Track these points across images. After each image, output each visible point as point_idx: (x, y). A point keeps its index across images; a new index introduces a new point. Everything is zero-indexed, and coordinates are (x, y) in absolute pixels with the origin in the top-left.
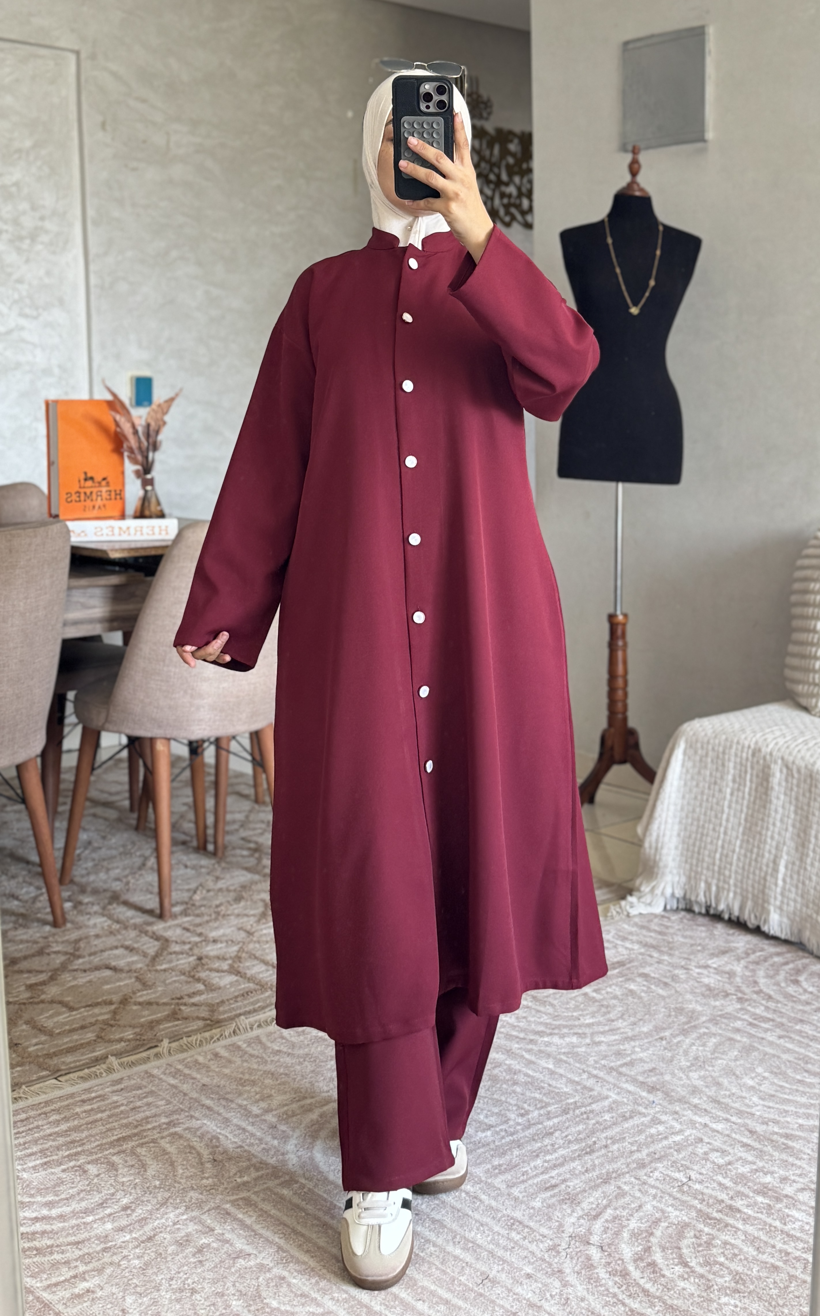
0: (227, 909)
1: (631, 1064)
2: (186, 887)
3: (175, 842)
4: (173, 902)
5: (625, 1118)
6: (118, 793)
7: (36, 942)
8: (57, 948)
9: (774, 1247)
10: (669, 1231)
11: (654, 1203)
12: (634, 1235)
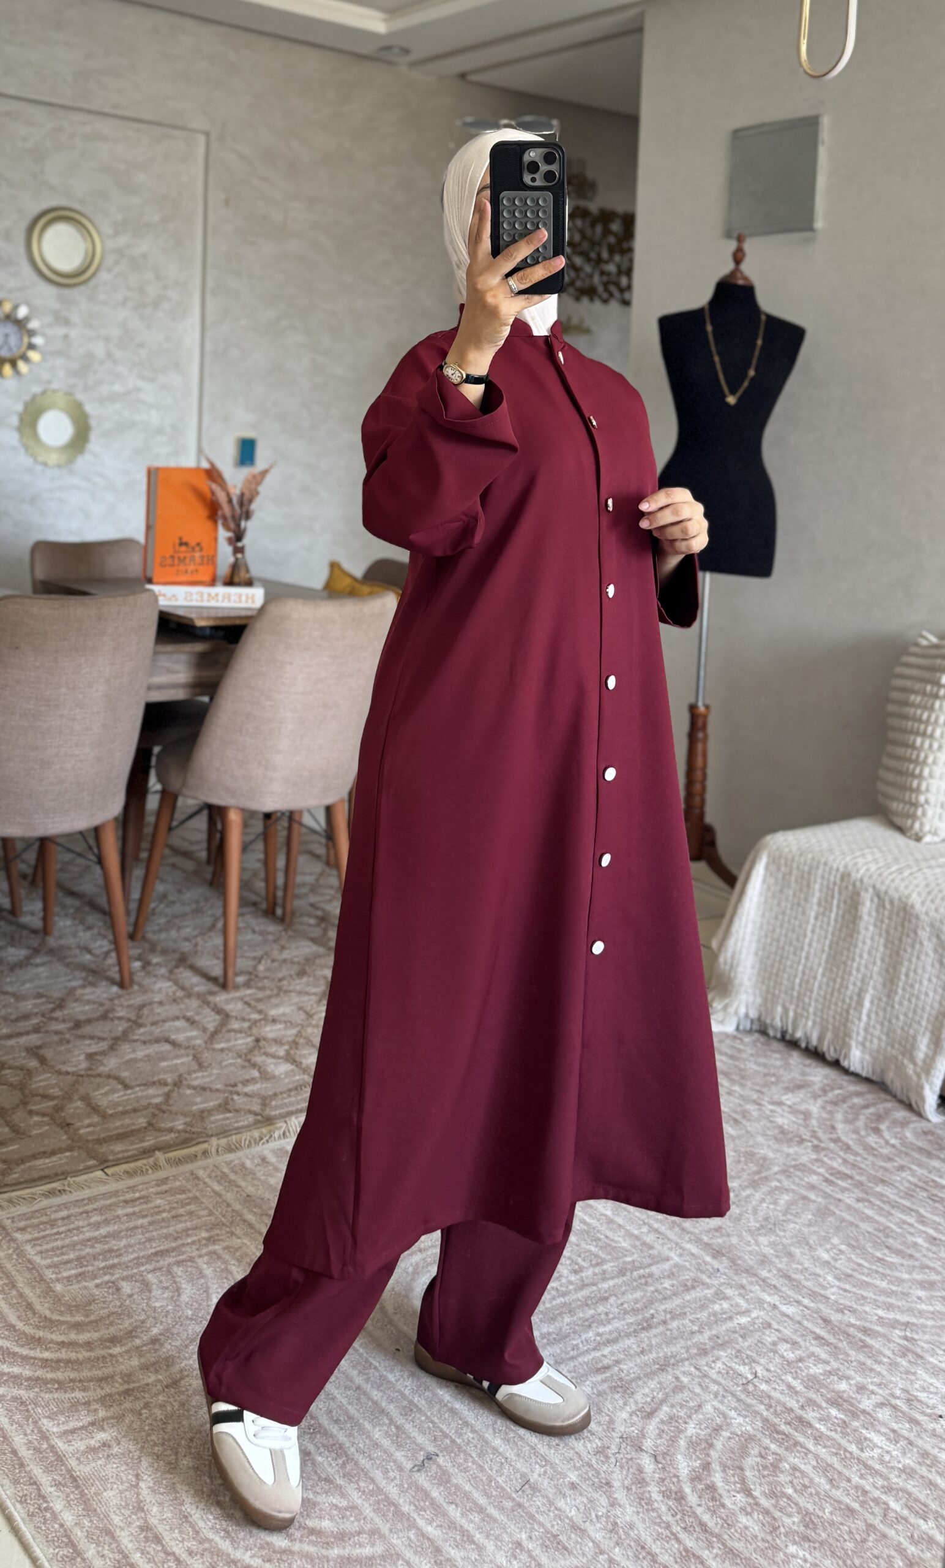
0: (289, 985)
2: (253, 954)
3: (243, 902)
4: (237, 970)
5: (688, 1289)
6: (198, 842)
7: (101, 1004)
8: (121, 1013)
9: (849, 1480)
10: (732, 1443)
11: (715, 1403)
12: (693, 1444)
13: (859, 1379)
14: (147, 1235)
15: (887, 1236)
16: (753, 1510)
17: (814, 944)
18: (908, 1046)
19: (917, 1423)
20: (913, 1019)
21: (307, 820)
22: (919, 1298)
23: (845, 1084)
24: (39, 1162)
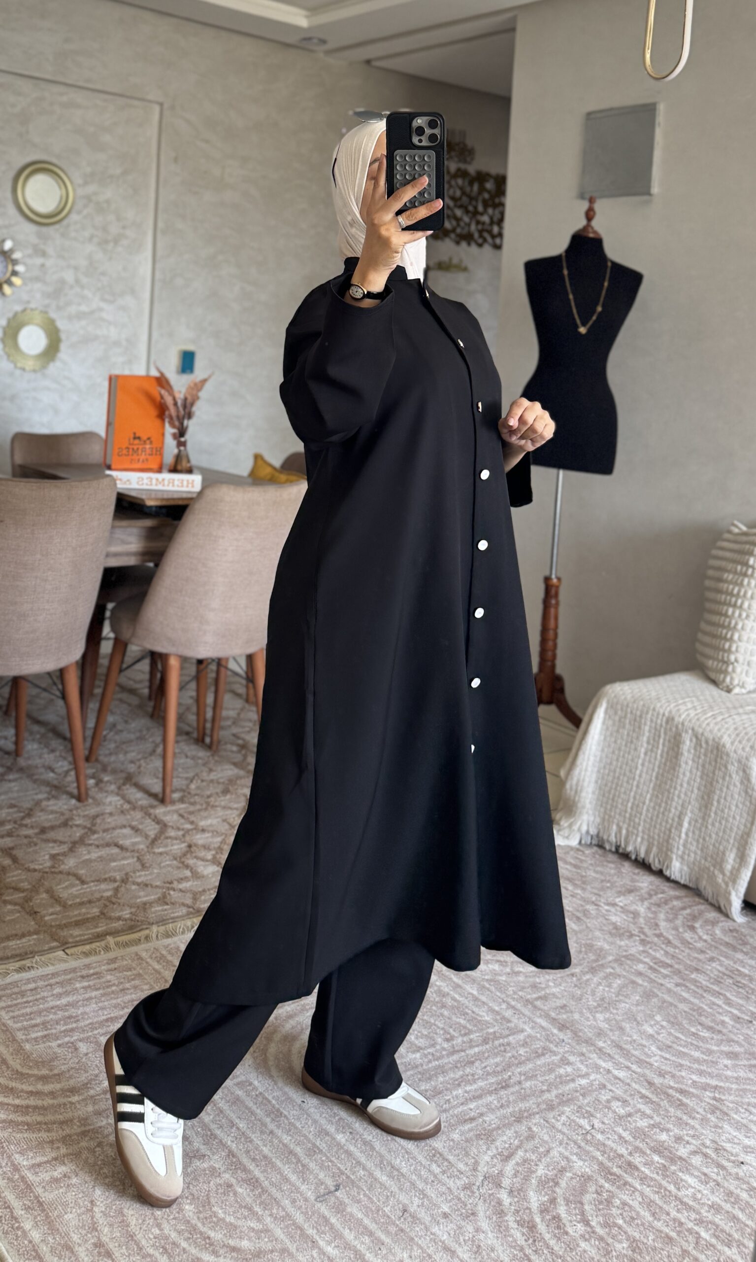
0: (216, 801)
1: (545, 998)
2: (185, 776)
3: (180, 732)
4: (174, 788)
5: (538, 1056)
6: (141, 682)
7: (62, 814)
8: (78, 821)
9: (668, 1214)
10: (574, 1182)
11: (561, 1149)
12: (543, 1183)
13: (676, 1131)
14: (100, 1005)
15: (700, 1015)
16: (590, 1237)
17: (644, 775)
18: (719, 860)
19: (723, 1168)
20: (722, 838)
21: (232, 665)
22: (726, 1066)
23: (666, 889)
24: (11, 943)
